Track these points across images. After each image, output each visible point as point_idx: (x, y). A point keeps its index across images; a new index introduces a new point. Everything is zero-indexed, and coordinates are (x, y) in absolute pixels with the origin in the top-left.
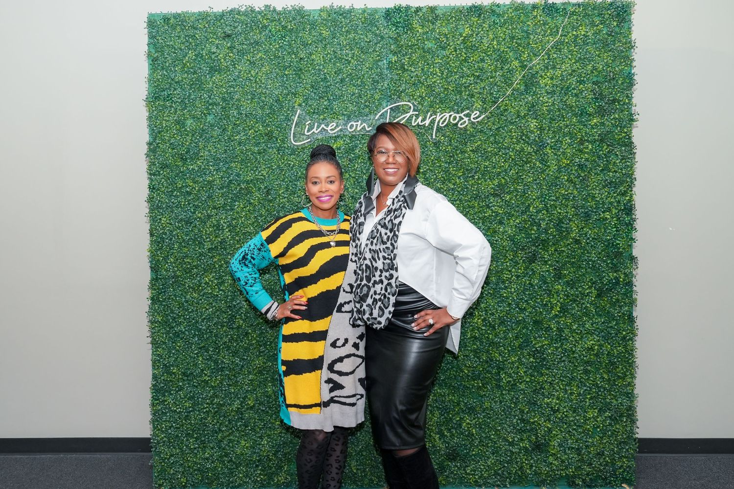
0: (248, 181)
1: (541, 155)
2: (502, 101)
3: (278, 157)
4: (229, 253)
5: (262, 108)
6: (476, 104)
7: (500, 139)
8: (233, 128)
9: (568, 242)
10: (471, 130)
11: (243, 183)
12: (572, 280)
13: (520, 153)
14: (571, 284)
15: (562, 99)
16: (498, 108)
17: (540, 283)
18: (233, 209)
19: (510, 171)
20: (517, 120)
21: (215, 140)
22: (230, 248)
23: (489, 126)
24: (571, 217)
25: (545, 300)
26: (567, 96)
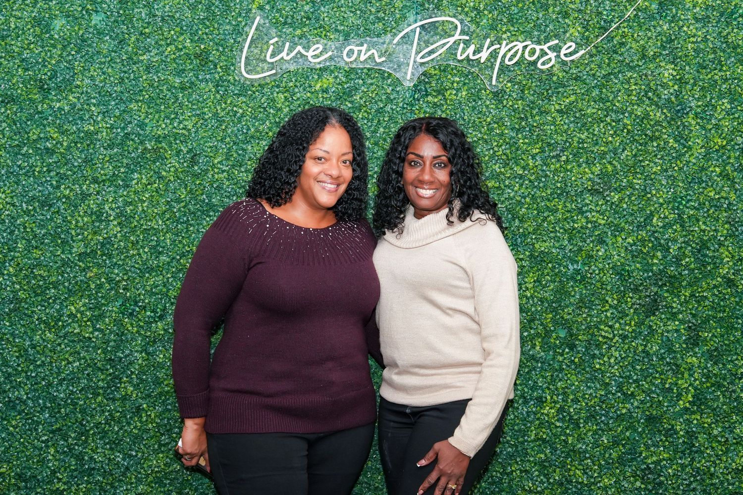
0: (159, 136)
1: (678, 128)
2: (618, 28)
3: (215, 98)
4: (116, 264)
6: (572, 30)
7: (609, 94)
8: (138, 40)
9: (714, 283)
10: (560, 74)
11: (150, 140)
12: (716, 349)
13: (642, 122)
14: (715, 356)
15: (720, 33)
16: (610, 39)
17: (663, 351)
18: (128, 186)
19: (623, 151)
20: (640, 64)
21: (103, 60)
22: (118, 255)
23: (591, 70)
24: (722, 239)
25: (669, 381)
26: (730, 28)
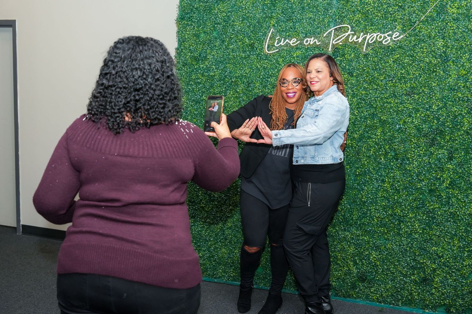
0: (237, 76)
1: (445, 67)
3: (257, 61)
5: (249, 27)
6: (398, 27)
7: (414, 54)
8: (229, 40)
9: (460, 133)
10: (393, 46)
12: (461, 162)
13: (429, 65)
16: (415, 30)
17: (437, 162)
19: (420, 77)
20: (428, 40)
21: (217, 48)
23: (406, 43)
25: (439, 175)
